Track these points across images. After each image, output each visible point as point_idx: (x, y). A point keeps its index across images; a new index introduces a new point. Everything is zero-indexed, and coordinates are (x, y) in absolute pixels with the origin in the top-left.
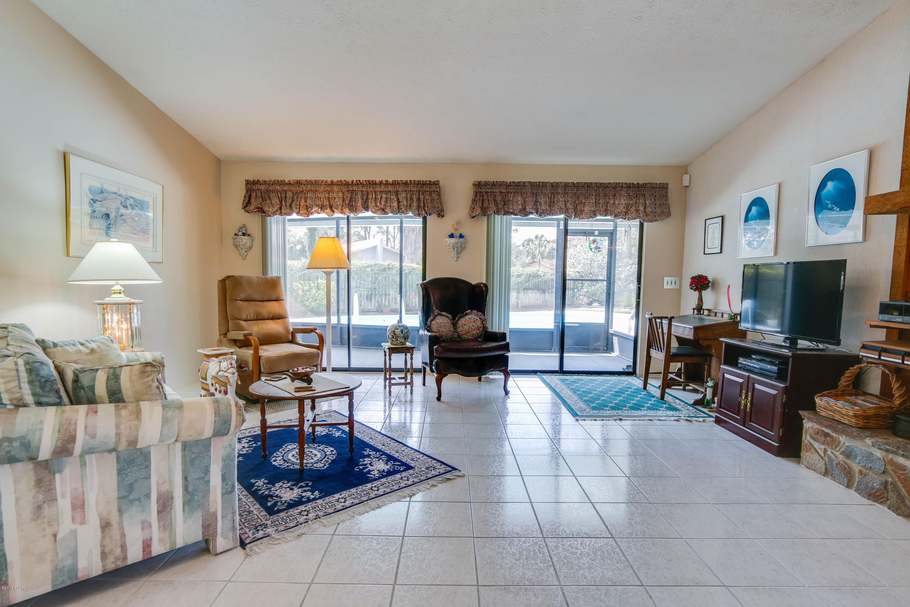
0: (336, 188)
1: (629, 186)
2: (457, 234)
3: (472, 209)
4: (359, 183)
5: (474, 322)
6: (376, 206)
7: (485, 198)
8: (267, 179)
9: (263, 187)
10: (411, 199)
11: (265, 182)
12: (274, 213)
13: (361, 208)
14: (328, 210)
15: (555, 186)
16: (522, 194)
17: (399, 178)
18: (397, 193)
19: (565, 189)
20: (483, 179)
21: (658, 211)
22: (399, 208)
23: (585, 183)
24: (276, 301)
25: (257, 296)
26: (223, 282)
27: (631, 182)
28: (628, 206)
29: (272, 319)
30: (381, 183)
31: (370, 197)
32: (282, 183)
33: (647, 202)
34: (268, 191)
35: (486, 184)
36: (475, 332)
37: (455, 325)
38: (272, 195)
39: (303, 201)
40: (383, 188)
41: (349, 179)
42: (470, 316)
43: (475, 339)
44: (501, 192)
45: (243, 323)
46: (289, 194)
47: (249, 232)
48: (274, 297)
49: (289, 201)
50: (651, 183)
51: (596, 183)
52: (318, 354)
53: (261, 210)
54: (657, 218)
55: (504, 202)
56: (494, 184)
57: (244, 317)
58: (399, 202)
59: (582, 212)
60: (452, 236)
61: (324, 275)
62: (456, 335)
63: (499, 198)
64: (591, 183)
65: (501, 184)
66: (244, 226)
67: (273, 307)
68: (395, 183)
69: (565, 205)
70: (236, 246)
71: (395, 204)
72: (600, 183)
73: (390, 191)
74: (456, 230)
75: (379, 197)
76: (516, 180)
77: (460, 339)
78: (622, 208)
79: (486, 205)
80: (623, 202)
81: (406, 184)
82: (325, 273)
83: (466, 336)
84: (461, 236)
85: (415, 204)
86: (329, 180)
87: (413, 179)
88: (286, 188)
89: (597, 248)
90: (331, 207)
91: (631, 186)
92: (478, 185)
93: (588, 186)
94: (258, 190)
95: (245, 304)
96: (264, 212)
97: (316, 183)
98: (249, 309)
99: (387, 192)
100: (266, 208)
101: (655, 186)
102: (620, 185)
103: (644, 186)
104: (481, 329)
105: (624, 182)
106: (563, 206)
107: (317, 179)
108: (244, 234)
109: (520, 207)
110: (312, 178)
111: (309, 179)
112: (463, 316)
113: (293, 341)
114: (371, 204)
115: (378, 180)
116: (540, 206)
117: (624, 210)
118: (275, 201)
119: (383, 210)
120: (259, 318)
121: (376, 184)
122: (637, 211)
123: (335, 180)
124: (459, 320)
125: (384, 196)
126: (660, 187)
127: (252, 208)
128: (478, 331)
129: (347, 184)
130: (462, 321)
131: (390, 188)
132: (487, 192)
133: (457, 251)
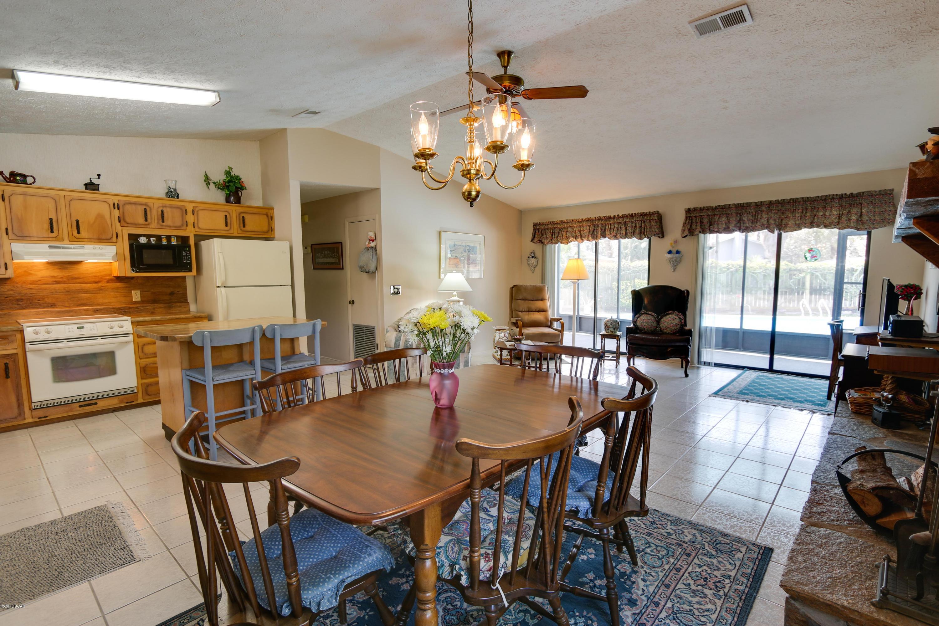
0: (585, 224)
1: (841, 197)
2: (674, 250)
3: (683, 231)
4: (599, 219)
5: (673, 320)
6: (611, 234)
7: (694, 221)
8: (544, 222)
9: (542, 227)
10: (635, 226)
11: (543, 224)
12: (548, 243)
13: (599, 236)
14: (579, 239)
15: (759, 205)
16: (727, 216)
17: (627, 212)
18: (625, 223)
19: (769, 207)
20: (692, 206)
21: (877, 218)
22: (626, 233)
23: (791, 199)
24: (542, 300)
25: (529, 297)
26: (512, 289)
27: (844, 193)
28: (840, 217)
29: (538, 312)
30: (614, 217)
31: (607, 227)
32: (552, 223)
33: (863, 211)
34: (545, 229)
35: (695, 209)
36: (673, 328)
37: (658, 322)
38: (547, 231)
39: (565, 234)
40: (615, 221)
41: (593, 217)
42: (671, 316)
43: (674, 333)
44: (708, 215)
45: (520, 313)
46: (557, 230)
47: (536, 256)
48: (540, 298)
49: (556, 235)
50: (870, 191)
51: (803, 198)
52: (559, 335)
53: (541, 242)
54: (876, 226)
55: (711, 222)
56: (702, 209)
57: (521, 310)
58: (626, 230)
59: (786, 225)
60: (670, 252)
61: (573, 284)
62: (658, 329)
63: (706, 220)
64: (797, 199)
65: (708, 208)
66: (534, 251)
67: (539, 304)
68: (624, 216)
69: (768, 221)
70: (529, 265)
71: (624, 232)
72: (808, 198)
73: (621, 223)
74: (673, 247)
75: (613, 227)
76: (722, 204)
77: (661, 333)
78: (834, 219)
79: (694, 226)
80: (835, 213)
81: (632, 216)
82: (573, 282)
83: (666, 331)
84: (678, 252)
85: (637, 231)
86: (581, 218)
87: (636, 212)
88: (555, 226)
89: (813, 257)
90: (581, 236)
91: (844, 196)
92: (688, 211)
93: (794, 201)
94: (539, 229)
95: (523, 302)
96: (542, 242)
97: (573, 221)
98: (524, 305)
99: (618, 223)
100: (543, 241)
101: (874, 193)
102: (831, 197)
103: (860, 195)
104: (679, 326)
105: (835, 193)
106: (765, 222)
107: (573, 218)
108: (533, 257)
109: (724, 226)
110: (570, 218)
111: (568, 219)
112: (665, 315)
113: (550, 326)
114: (607, 233)
115: (612, 215)
116: (743, 223)
117: (836, 221)
118: (549, 235)
119: (615, 236)
120: (530, 311)
121: (611, 218)
122: (849, 220)
123: (584, 218)
124: (662, 318)
125: (616, 226)
126: (881, 194)
127: (536, 240)
128: (676, 328)
129: (592, 220)
130: (664, 319)
131: (621, 220)
132: (695, 217)
133: (673, 264)
